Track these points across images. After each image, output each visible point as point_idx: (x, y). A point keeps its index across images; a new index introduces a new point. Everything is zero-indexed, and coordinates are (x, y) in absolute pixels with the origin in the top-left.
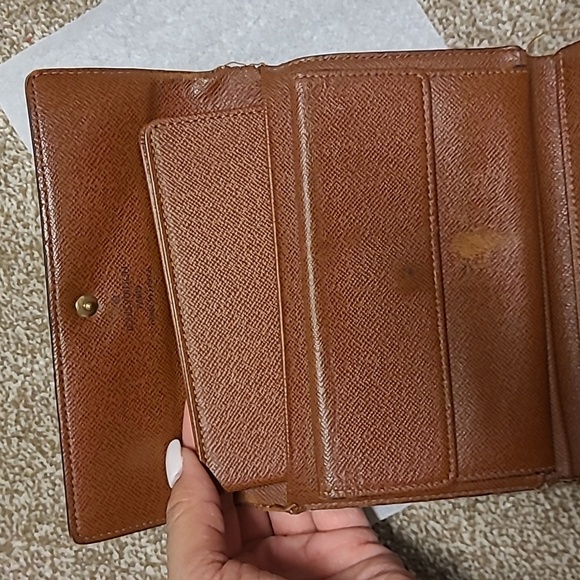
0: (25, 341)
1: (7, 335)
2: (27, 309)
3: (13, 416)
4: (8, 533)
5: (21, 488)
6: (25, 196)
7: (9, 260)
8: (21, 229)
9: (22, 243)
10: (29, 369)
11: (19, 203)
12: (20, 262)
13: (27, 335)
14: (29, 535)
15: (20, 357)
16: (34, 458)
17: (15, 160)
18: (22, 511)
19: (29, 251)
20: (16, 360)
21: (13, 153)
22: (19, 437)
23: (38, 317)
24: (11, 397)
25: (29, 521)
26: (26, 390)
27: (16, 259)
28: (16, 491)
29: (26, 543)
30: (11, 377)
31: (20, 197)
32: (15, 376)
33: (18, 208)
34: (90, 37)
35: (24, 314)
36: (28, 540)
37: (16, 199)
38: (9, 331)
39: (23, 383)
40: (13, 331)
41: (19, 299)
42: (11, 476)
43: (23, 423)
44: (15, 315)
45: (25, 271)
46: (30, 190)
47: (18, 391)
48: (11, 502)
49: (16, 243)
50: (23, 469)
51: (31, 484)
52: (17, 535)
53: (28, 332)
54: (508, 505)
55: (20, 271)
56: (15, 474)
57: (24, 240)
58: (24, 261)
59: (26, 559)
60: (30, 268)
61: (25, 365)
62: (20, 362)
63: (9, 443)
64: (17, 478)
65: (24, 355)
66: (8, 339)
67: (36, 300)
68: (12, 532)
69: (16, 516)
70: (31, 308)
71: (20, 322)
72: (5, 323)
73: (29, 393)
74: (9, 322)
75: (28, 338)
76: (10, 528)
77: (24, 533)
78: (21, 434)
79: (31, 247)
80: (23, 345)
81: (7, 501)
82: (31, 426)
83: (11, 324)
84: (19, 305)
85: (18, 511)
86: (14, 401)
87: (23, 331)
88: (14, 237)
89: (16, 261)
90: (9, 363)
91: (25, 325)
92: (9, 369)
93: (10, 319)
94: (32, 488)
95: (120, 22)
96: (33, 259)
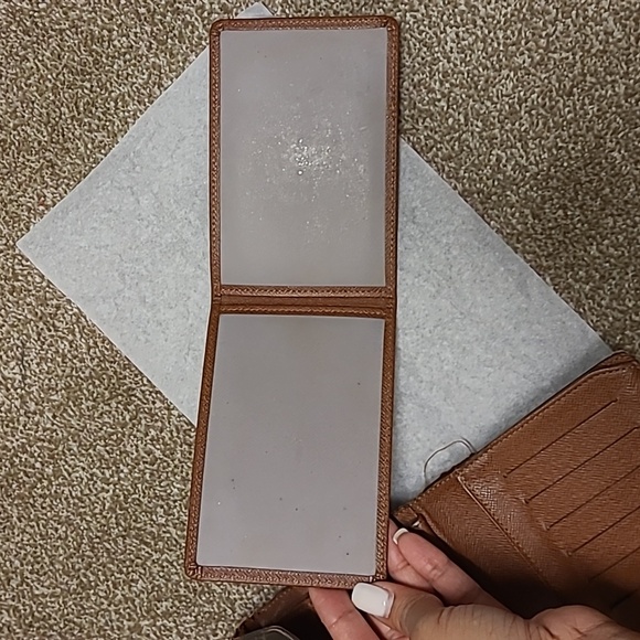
0: (107, 456)
1: (90, 454)
2: (101, 429)
3: (113, 520)
4: (135, 616)
5: (136, 577)
6: (74, 335)
7: (75, 392)
8: (78, 365)
9: (82, 376)
10: (116, 479)
11: (71, 342)
12: (85, 391)
13: (107, 451)
14: (153, 614)
15: (106, 471)
16: (140, 550)
17: (58, 308)
18: (142, 595)
20: (103, 473)
21: (55, 302)
22: (123, 536)
23: (113, 434)
24: (107, 505)
25: (150, 602)
26: (118, 496)
27: (81, 390)
28: (132, 581)
29: (152, 620)
30: (103, 488)
31: (70, 337)
32: (106, 487)
33: (71, 347)
34: (100, 194)
35: (99, 434)
36: (152, 618)
37: (67, 340)
38: (91, 451)
39: (114, 491)
40: (95, 450)
41: (93, 422)
42: (125, 569)
43: (123, 524)
44: (92, 436)
45: (91, 398)
46: (77, 330)
47: (112, 498)
48: (130, 590)
49: (77, 377)
50: (133, 561)
51: (143, 571)
52: (143, 616)
53: (107, 448)
55: (87, 399)
56: (128, 567)
57: (83, 373)
58: (89, 391)
59: (155, 634)
60: (95, 395)
61: (112, 476)
62: (108, 473)
63: (116, 543)
64: (130, 569)
65: (109, 468)
66: (91, 458)
67: (107, 420)
68: (137, 614)
69: (137, 601)
70: (104, 428)
71: (98, 442)
72: (85, 445)
73: (122, 498)
74: (88, 444)
75: (109, 453)
76: (135, 611)
77: (148, 612)
78: (124, 533)
79: (91, 377)
80: (106, 460)
81: (127, 591)
82: (130, 525)
83: (91, 445)
84: (93, 428)
85: (138, 596)
86: (110, 508)
87: (102, 448)
88: (74, 373)
89: (82, 392)
90: (98, 478)
91: (103, 443)
92: (99, 483)
93: (88, 441)
94: (145, 575)
95: (124, 176)
96: (95, 387)
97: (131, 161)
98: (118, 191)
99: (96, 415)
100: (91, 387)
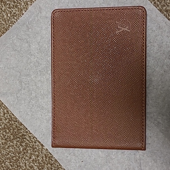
97: (27, 26)
98: (20, 41)
99: (6, 147)
100: (4, 133)
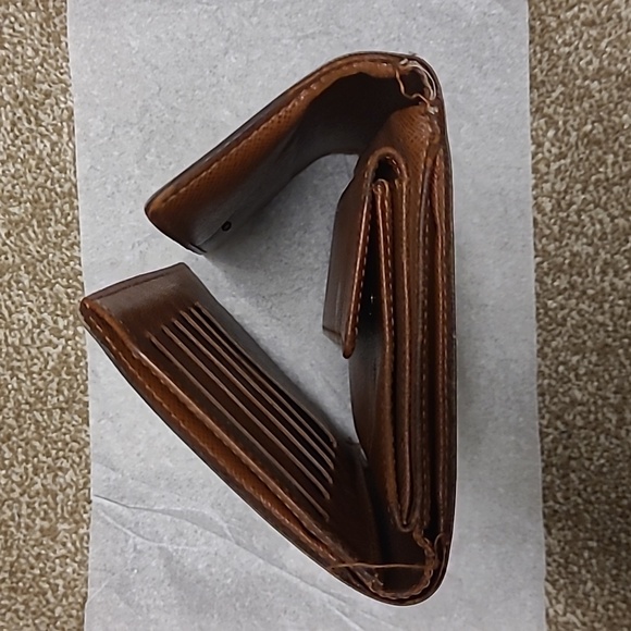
0: (66, 301)
1: (43, 294)
2: (67, 264)
3: (54, 385)
4: (52, 515)
5: (66, 464)
6: (60, 135)
7: (45, 209)
8: (57, 174)
9: (59, 190)
10: (71, 333)
11: (54, 144)
12: (57, 211)
13: (67, 294)
14: (77, 517)
15: (59, 319)
16: (80, 431)
17: (48, 95)
18: (68, 490)
19: (67, 199)
20: (55, 322)
21: (45, 87)
22: (61, 409)
24: (51, 364)
25: (77, 501)
26: (68, 355)
27: (52, 208)
28: (60, 469)
29: (74, 525)
30: (50, 342)
31: (54, 137)
32: (55, 340)
33: (53, 150)
35: (63, 270)
36: (76, 522)
37: (50, 140)
38: (46, 289)
39: (64, 348)
40: (51, 289)
41: (58, 253)
42: (54, 452)
43: (66, 393)
44: (52, 272)
45: (63, 221)
46: (66, 130)
47: (59, 357)
48: (54, 481)
49: (51, 190)
50: (67, 444)
51: (77, 460)
52: (63, 517)
53: (69, 291)
54: (602, 461)
55: (57, 222)
56: (59, 450)
57: (61, 186)
58: (62, 211)
59: (74, 544)
60: (69, 218)
61: (66, 328)
62: (61, 325)
63: (50, 415)
64: (61, 453)
65: (64, 317)
66: (45, 298)
68: (56, 514)
69: (60, 497)
70: (72, 263)
71: (59, 280)
72: (41, 281)
73: (73, 359)
74: (45, 279)
75: (69, 297)
76: (54, 509)
77: (71, 514)
78: (64, 405)
80: (63, 305)
81: (50, 480)
82: (75, 396)
83: (49, 281)
84: (57, 260)
85: (63, 490)
86: (54, 369)
87: (63, 289)
88: (49, 183)
89: (53, 211)
90: (47, 326)
91: (64, 282)
92: (47, 333)
93: (46, 276)
94: (78, 465)
